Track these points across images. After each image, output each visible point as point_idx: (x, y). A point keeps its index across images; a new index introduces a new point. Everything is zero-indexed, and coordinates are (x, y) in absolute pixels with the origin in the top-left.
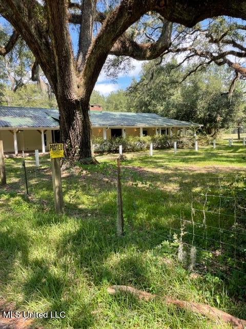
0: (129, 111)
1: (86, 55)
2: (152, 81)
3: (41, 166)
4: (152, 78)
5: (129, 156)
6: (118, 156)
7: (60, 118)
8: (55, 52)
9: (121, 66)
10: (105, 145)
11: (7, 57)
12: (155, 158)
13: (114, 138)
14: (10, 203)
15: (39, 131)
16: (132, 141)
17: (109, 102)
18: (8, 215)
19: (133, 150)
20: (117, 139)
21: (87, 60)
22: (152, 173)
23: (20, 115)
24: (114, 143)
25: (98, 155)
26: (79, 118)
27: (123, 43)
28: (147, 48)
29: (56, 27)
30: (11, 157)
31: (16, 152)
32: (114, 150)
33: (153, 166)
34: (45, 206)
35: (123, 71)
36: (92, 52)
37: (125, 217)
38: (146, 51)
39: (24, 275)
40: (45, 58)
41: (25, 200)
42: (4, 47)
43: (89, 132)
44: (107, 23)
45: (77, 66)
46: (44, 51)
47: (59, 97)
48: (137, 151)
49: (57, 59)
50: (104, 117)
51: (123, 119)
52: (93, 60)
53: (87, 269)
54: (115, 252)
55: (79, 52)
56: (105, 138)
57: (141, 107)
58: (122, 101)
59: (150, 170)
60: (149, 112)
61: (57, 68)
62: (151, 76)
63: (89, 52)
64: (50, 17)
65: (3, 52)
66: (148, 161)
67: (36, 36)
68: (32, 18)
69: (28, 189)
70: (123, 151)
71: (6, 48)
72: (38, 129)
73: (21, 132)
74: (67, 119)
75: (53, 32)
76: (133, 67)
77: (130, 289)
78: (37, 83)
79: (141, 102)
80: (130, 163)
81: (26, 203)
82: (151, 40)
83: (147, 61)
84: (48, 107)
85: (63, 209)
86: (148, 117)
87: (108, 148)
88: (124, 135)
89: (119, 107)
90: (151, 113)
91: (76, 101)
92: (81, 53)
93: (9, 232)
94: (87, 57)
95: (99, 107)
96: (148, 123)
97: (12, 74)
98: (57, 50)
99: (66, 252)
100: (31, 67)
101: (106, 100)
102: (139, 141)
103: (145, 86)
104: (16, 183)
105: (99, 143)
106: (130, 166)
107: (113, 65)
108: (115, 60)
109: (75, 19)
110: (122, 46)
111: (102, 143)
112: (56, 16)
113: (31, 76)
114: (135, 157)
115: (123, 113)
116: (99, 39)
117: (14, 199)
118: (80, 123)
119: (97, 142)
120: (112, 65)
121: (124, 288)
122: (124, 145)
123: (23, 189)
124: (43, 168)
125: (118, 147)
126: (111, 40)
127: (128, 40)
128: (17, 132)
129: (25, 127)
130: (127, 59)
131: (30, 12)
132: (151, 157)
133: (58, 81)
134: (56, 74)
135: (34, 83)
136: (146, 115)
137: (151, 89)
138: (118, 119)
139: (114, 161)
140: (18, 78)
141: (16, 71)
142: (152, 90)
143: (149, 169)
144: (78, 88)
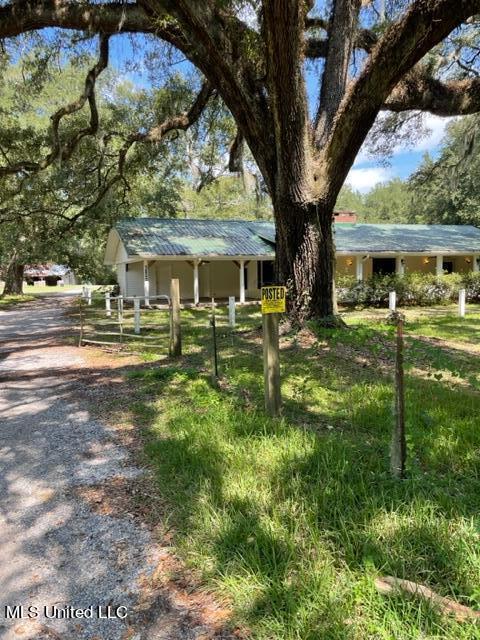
0: (412, 220)
1: (333, 115)
2: (469, 158)
3: (238, 327)
4: (469, 152)
5: (411, 315)
6: (386, 313)
7: (277, 238)
8: (276, 115)
9: (402, 132)
10: (358, 290)
11: (189, 132)
12: (471, 321)
13: (379, 277)
14: (188, 390)
15: (237, 263)
16: (418, 284)
17: (370, 204)
18: (185, 410)
19: (420, 302)
20: (386, 280)
21: (334, 126)
22: (465, 353)
23: (205, 235)
24: (378, 286)
25: (343, 309)
26: (313, 239)
27: (412, 85)
28: (464, 89)
29: (280, 68)
30: (188, 309)
31: (197, 300)
32: (378, 302)
33: (467, 339)
34: (247, 400)
35: (404, 141)
36: (347, 108)
37: (409, 441)
38: (460, 96)
39: (215, 523)
40: (258, 128)
41: (212, 387)
42: (186, 113)
43: (331, 265)
44: (381, 49)
45: (314, 139)
46: (256, 116)
47: (278, 199)
48: (429, 304)
49: (278, 128)
50: (361, 234)
51: (400, 239)
52: (347, 124)
53: (331, 533)
54: (389, 510)
55: (320, 112)
56: (360, 277)
57: (441, 214)
58: (398, 201)
59: (460, 346)
60: (459, 222)
61: (279, 145)
62: (467, 148)
63: (340, 110)
64: (271, 51)
65: (184, 123)
66: (455, 327)
67: (243, 90)
68: (238, 57)
69: (219, 367)
70: (399, 304)
71: (188, 116)
72: (235, 258)
73: (206, 264)
74: (289, 239)
75: (275, 78)
76: (428, 131)
77: (425, 590)
78: (239, 176)
79: (440, 203)
80: (412, 329)
81: (214, 392)
82: (471, 73)
83: (460, 118)
84: (253, 218)
85: (281, 410)
86: (456, 234)
87: (365, 296)
88: (401, 271)
89: (390, 214)
90: (462, 224)
91: (310, 205)
92: (324, 113)
93: (188, 441)
94: (335, 119)
95: (351, 214)
96: (456, 247)
97: (196, 161)
98: (280, 112)
99: (289, 494)
100: (229, 147)
101: (363, 201)
102: (434, 283)
103: (453, 169)
104: (197, 354)
105: (346, 286)
106: (414, 335)
107: (385, 131)
108: (388, 120)
109: (316, 49)
110: (408, 92)
111: (352, 287)
112: (282, 47)
113: (227, 163)
114: (423, 317)
115: (399, 226)
116: (362, 82)
117: (195, 383)
118: (314, 247)
119: (343, 285)
120: (382, 131)
121: (411, 586)
122: (400, 290)
123: (210, 367)
124: (241, 330)
125: (387, 296)
126: (386, 81)
127: (421, 78)
128: (200, 265)
129: (213, 255)
130: (415, 116)
131: (235, 46)
132: (461, 319)
133: (279, 169)
134: (274, 157)
135: (233, 174)
136: (453, 229)
137: (465, 174)
138: (390, 238)
139: (379, 323)
140: (205, 168)
141: (202, 156)
142: (468, 176)
143: (458, 344)
144: (315, 179)
